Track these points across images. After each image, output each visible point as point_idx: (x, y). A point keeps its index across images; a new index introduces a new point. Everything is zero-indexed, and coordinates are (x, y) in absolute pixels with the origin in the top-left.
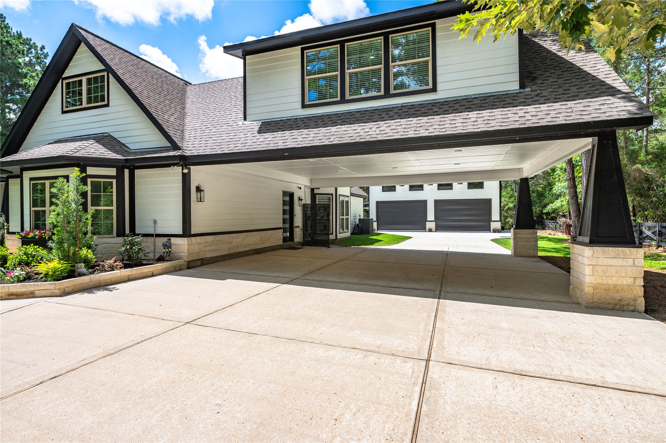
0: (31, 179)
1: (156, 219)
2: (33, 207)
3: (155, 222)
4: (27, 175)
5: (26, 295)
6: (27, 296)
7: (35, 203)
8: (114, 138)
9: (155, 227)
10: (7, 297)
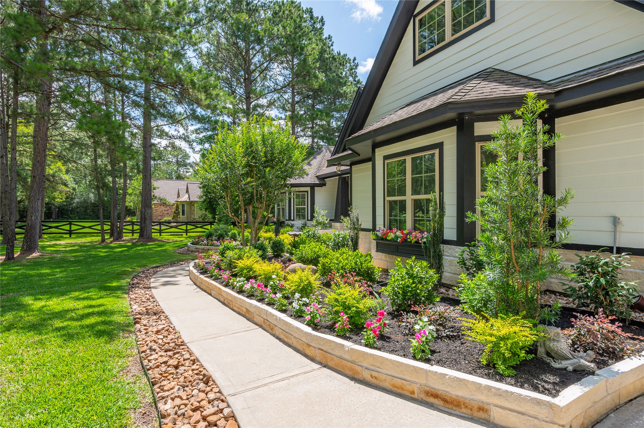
0: (386, 158)
1: (618, 215)
2: (388, 196)
3: (615, 221)
4: (380, 153)
5: (466, 407)
6: (470, 412)
7: (390, 192)
8: (503, 71)
9: (615, 232)
10: (423, 396)
